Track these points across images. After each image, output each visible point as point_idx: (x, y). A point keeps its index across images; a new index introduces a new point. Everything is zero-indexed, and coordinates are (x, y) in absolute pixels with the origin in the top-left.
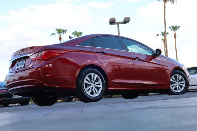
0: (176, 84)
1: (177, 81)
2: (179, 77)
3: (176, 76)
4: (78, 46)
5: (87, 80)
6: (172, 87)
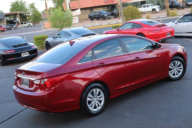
0: (174, 70)
1: (175, 67)
3: (175, 63)
4: (78, 64)
5: (89, 97)
6: (171, 73)
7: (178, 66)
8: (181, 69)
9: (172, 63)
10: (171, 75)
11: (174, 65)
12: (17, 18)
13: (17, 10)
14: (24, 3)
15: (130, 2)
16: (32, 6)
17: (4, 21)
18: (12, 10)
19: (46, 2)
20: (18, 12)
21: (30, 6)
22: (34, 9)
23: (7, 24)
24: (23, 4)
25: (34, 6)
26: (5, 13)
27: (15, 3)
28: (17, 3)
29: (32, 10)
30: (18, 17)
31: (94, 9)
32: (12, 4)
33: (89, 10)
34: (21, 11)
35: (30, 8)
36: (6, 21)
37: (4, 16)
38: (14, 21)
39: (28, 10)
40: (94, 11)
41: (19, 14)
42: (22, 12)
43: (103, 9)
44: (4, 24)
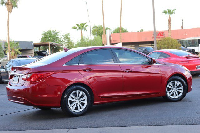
0: (173, 90)
1: (175, 87)
2: (177, 83)
3: (174, 83)
4: (65, 65)
5: (71, 97)
6: (169, 93)
7: (178, 87)
8: (181, 90)
9: (171, 82)
10: (169, 95)
11: (174, 85)
12: (48, 50)
13: (49, 40)
14: (58, 32)
15: (185, 39)
16: (67, 37)
17: (32, 52)
18: (43, 40)
19: (82, 32)
20: (50, 43)
21: (65, 36)
22: (69, 40)
23: (35, 55)
24: (57, 34)
25: (69, 36)
26: (34, 43)
27: (47, 32)
28: (49, 32)
29: (66, 42)
30: (48, 48)
31: (140, 45)
32: (44, 33)
33: (134, 46)
34: (54, 41)
35: (64, 39)
36: (34, 52)
37: (33, 46)
38: (44, 53)
39: (61, 41)
40: (140, 47)
41: (50, 45)
42: (54, 43)
43: (152, 45)
44: (32, 55)
